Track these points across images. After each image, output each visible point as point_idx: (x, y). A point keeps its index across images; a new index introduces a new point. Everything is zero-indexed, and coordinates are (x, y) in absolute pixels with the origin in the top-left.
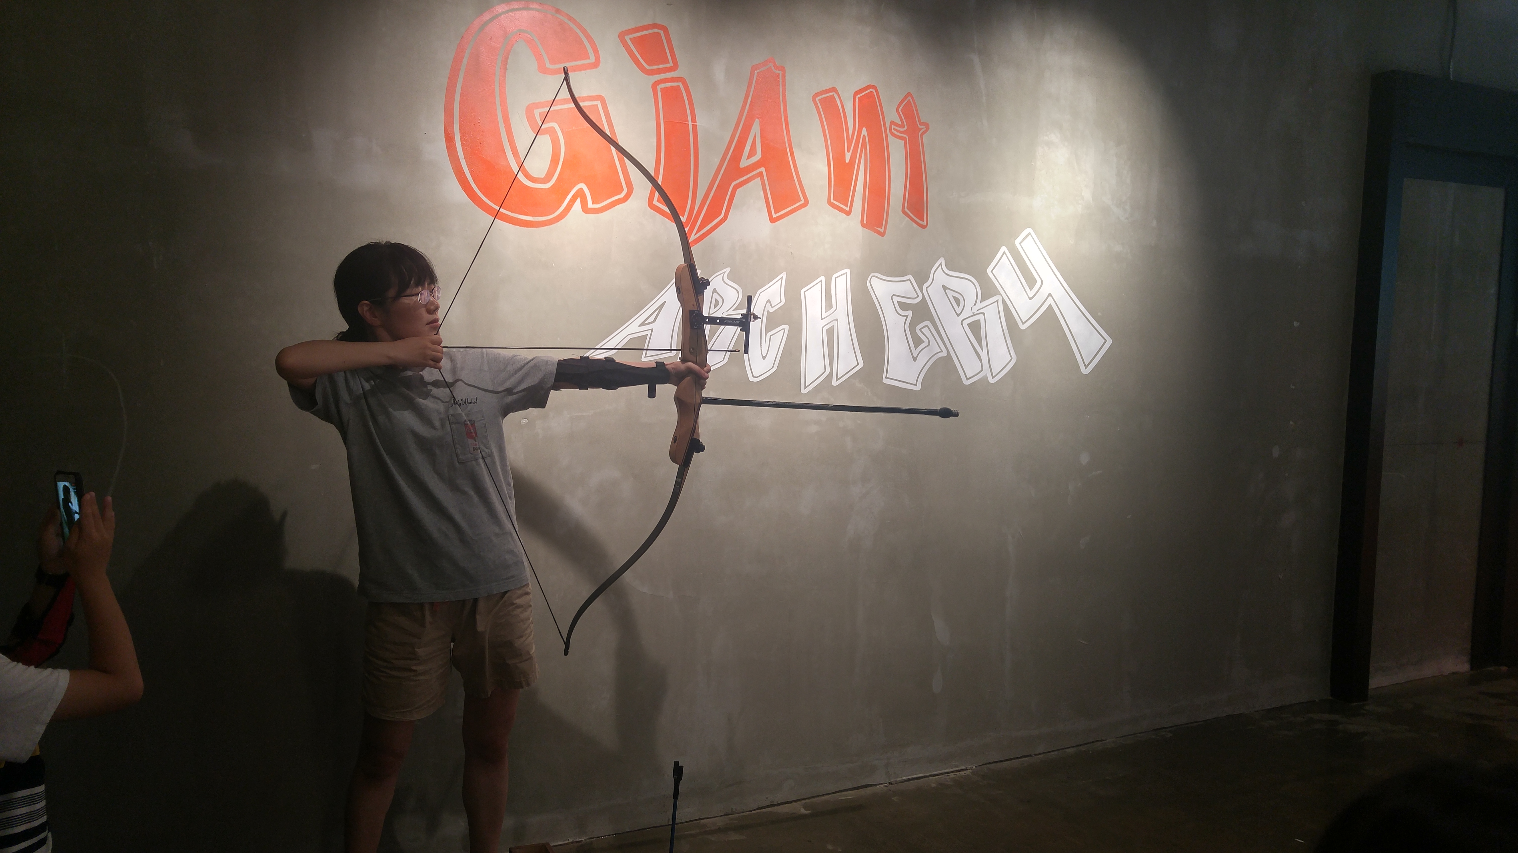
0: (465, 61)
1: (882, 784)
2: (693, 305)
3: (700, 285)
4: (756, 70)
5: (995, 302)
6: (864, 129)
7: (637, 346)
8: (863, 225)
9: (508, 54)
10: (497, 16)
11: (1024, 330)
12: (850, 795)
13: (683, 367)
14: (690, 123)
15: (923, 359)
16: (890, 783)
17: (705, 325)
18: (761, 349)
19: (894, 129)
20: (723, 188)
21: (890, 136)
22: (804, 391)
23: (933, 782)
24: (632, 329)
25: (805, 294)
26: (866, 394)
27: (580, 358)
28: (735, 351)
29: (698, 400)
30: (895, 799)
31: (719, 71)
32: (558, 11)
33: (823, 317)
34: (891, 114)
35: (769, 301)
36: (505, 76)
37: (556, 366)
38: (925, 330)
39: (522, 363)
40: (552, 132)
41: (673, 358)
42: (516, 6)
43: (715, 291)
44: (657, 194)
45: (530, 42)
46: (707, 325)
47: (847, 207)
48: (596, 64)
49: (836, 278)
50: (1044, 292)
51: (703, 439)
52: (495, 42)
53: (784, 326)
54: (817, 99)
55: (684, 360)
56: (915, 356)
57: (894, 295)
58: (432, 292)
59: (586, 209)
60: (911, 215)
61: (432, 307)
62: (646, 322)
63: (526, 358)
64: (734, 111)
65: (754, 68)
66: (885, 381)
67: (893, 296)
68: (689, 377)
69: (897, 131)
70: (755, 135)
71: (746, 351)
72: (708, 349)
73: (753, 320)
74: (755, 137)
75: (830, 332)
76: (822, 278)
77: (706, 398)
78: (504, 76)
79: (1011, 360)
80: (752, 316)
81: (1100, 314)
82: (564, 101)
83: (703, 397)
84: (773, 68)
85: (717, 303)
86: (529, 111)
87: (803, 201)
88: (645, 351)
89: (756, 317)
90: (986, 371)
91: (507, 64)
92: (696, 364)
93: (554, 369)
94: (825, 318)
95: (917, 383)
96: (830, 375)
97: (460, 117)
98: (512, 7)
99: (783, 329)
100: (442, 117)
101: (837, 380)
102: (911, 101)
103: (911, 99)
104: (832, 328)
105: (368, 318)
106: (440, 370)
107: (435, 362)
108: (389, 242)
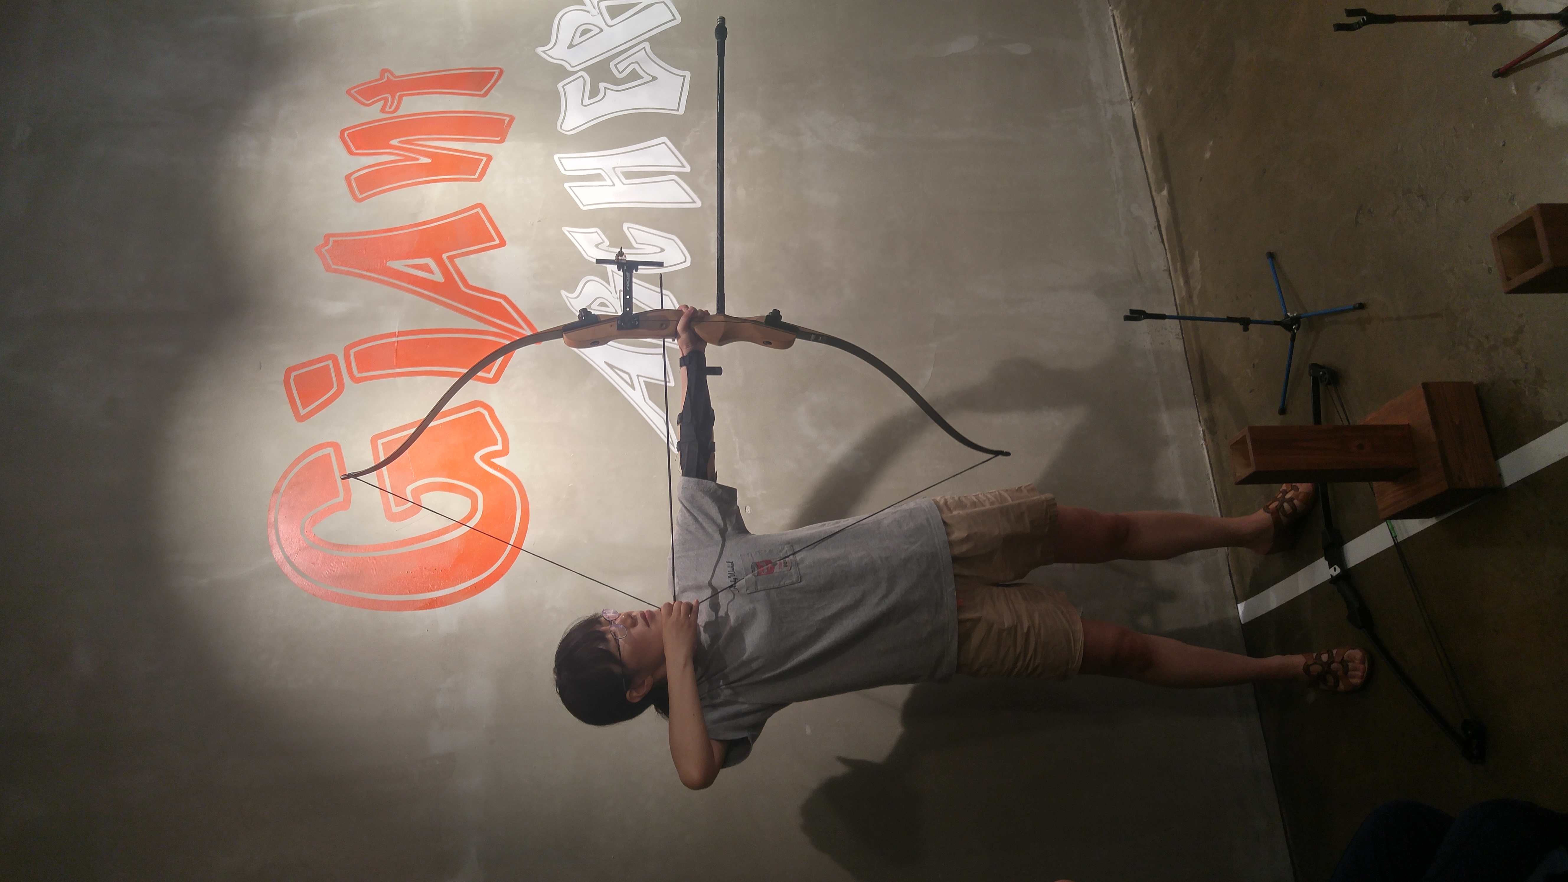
0: (341, 591)
1: (1132, 109)
2: (611, 326)
3: (587, 319)
4: (331, 266)
6: (391, 142)
8: (502, 141)
9: (330, 543)
10: (287, 558)
12: (1146, 142)
13: (683, 336)
14: (396, 339)
15: (654, 70)
16: (1131, 99)
17: (634, 312)
19: (390, 108)
20: (468, 300)
21: (400, 112)
22: (699, 204)
23: (1130, 51)
24: (638, 398)
25: (585, 205)
26: (698, 133)
27: (680, 453)
28: (660, 281)
29: (721, 318)
30: (1149, 91)
31: (335, 308)
32: (276, 491)
33: (612, 184)
34: (372, 113)
35: (597, 246)
36: (356, 546)
37: (689, 478)
38: (620, 67)
39: (688, 515)
40: (417, 492)
42: (274, 538)
43: (591, 303)
44: (480, 374)
45: (315, 521)
46: (633, 309)
47: (483, 160)
48: (336, 446)
49: (566, 170)
51: (765, 311)
52: (318, 559)
53: (623, 228)
54: (360, 197)
56: (651, 78)
58: (610, 622)
59: (505, 452)
60: (488, 86)
61: (629, 621)
62: (630, 382)
63: (682, 511)
64: (380, 291)
65: (328, 269)
66: (682, 111)
67: (583, 105)
68: (694, 329)
69: (392, 105)
70: (405, 265)
71: (660, 266)
72: (661, 308)
73: (623, 257)
74: (408, 266)
75: (629, 175)
76: (567, 185)
77: (718, 308)
78: (356, 548)
80: (620, 258)
82: (380, 478)
83: (718, 313)
84: (327, 248)
86: (393, 517)
87: (479, 210)
89: (621, 254)
91: (342, 545)
92: (679, 321)
93: (693, 480)
94: (613, 182)
95: (682, 76)
96: (679, 174)
97: (406, 594)
98: (276, 541)
99: (628, 229)
100: (408, 614)
101: (683, 166)
102: (358, 89)
103: (355, 90)
104: (623, 173)
105: (644, 691)
106: (698, 603)
107: (691, 610)
108: (554, 669)
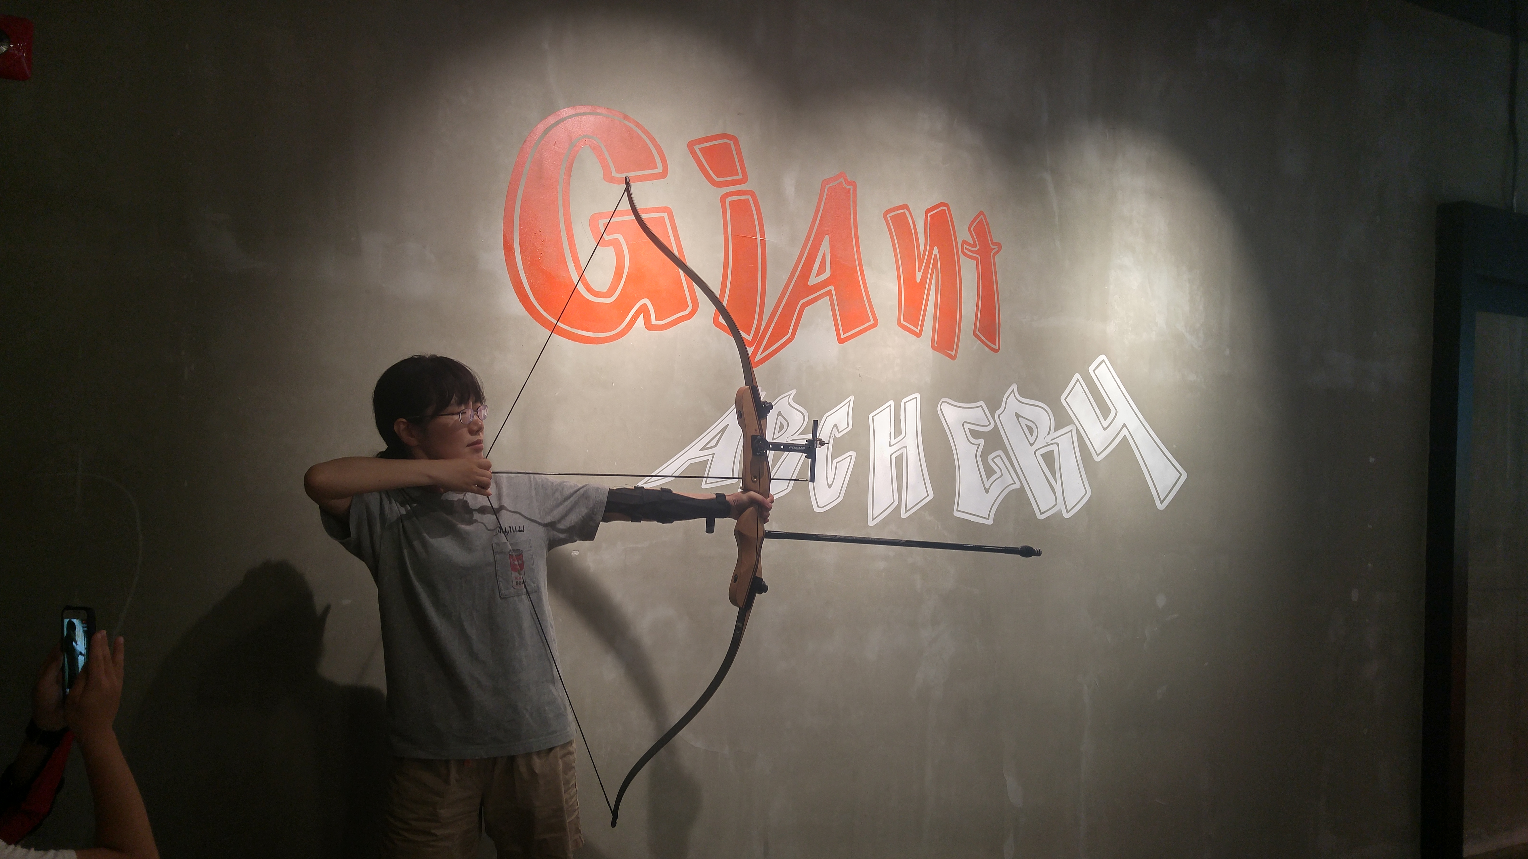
0: (527, 166)
2: (756, 430)
3: (762, 409)
4: (827, 185)
5: (1069, 432)
6: (936, 248)
7: (696, 473)
8: (933, 347)
9: (573, 161)
10: (562, 120)
11: (1098, 462)
13: (745, 497)
14: (759, 238)
15: (995, 491)
17: (768, 451)
18: (827, 477)
19: (966, 249)
20: (790, 306)
21: (961, 256)
22: (871, 523)
24: (691, 454)
25: (873, 418)
26: (936, 528)
27: (634, 488)
28: (798, 480)
29: (761, 534)
31: (789, 185)
32: (626, 117)
33: (891, 444)
34: (963, 233)
35: (835, 426)
37: (607, 494)
38: (998, 460)
39: (572, 491)
40: (616, 244)
41: (734, 489)
42: (582, 111)
43: (780, 414)
45: (596, 149)
46: (771, 451)
47: (917, 329)
48: (664, 175)
49: (905, 403)
50: (1118, 423)
51: (766, 577)
52: (559, 148)
53: (851, 453)
54: (888, 216)
55: (745, 489)
56: (987, 487)
57: (965, 422)
58: (476, 411)
59: (649, 326)
60: (983, 338)
61: (475, 428)
62: (707, 447)
63: (575, 486)
64: (803, 227)
65: (825, 183)
66: (956, 514)
67: (963, 424)
68: (751, 508)
69: (969, 251)
70: (825, 252)
71: (812, 480)
72: (771, 478)
73: (820, 446)
74: (824, 254)
75: (899, 460)
76: (891, 403)
77: (769, 532)
78: (567, 184)
79: (1086, 494)
80: (818, 442)
81: (1175, 446)
82: (625, 213)
83: (766, 531)
84: (844, 183)
85: (782, 427)
86: (594, 220)
87: (872, 322)
88: (705, 479)
89: (822, 443)
90: (1061, 506)
91: (571, 171)
92: (758, 493)
93: (605, 498)
94: (893, 445)
95: (989, 517)
96: (899, 506)
97: (520, 225)
98: (578, 111)
99: (850, 456)
100: (501, 225)
101: (906, 512)
102: (984, 220)
103: (983, 218)
104: (901, 455)
105: (405, 436)
106: (488, 495)
107: (482, 488)
108: (435, 355)
